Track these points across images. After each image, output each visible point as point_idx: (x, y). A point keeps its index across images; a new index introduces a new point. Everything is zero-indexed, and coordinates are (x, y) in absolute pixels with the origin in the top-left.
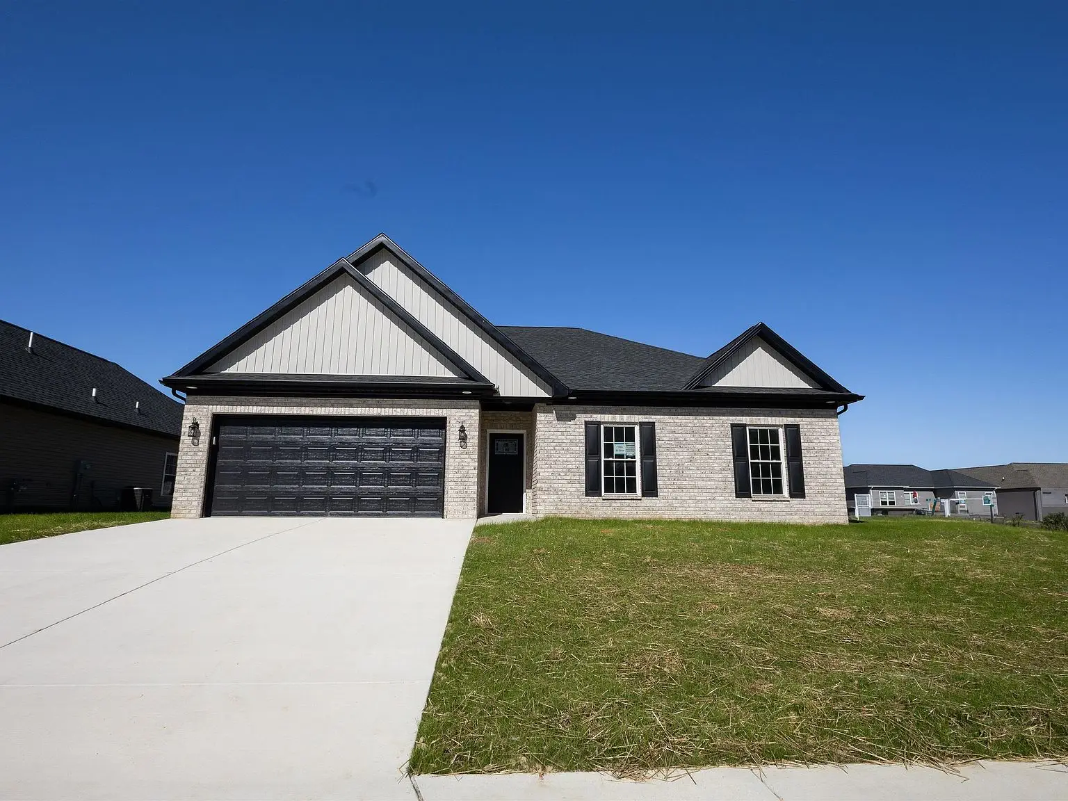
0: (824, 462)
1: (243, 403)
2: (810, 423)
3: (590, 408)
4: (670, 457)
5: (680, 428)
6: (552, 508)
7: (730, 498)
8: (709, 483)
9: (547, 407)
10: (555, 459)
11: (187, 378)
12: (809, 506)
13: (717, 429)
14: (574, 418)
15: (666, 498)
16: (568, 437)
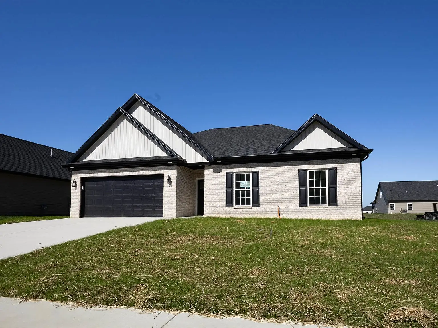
0: (350, 187)
1: (90, 173)
2: (343, 167)
3: (228, 166)
4: (266, 187)
5: (272, 173)
6: (211, 213)
7: (296, 207)
8: (285, 200)
9: (209, 167)
10: (212, 190)
11: (70, 164)
12: (339, 210)
13: (291, 172)
14: (221, 171)
15: (264, 207)
16: (218, 180)
